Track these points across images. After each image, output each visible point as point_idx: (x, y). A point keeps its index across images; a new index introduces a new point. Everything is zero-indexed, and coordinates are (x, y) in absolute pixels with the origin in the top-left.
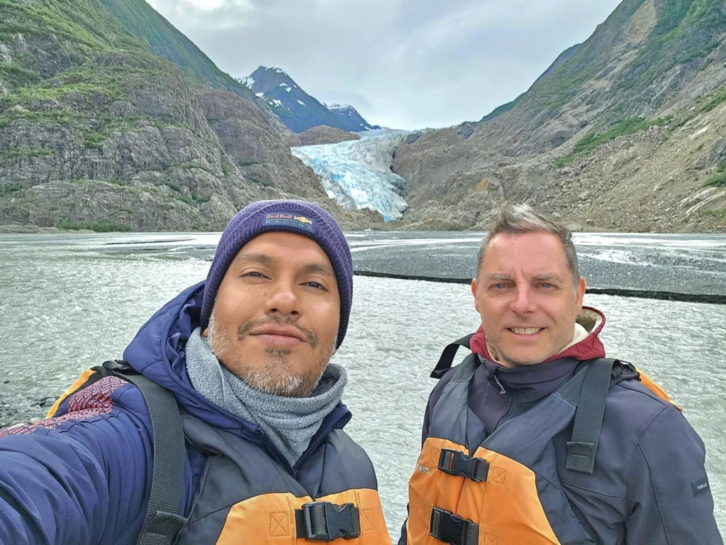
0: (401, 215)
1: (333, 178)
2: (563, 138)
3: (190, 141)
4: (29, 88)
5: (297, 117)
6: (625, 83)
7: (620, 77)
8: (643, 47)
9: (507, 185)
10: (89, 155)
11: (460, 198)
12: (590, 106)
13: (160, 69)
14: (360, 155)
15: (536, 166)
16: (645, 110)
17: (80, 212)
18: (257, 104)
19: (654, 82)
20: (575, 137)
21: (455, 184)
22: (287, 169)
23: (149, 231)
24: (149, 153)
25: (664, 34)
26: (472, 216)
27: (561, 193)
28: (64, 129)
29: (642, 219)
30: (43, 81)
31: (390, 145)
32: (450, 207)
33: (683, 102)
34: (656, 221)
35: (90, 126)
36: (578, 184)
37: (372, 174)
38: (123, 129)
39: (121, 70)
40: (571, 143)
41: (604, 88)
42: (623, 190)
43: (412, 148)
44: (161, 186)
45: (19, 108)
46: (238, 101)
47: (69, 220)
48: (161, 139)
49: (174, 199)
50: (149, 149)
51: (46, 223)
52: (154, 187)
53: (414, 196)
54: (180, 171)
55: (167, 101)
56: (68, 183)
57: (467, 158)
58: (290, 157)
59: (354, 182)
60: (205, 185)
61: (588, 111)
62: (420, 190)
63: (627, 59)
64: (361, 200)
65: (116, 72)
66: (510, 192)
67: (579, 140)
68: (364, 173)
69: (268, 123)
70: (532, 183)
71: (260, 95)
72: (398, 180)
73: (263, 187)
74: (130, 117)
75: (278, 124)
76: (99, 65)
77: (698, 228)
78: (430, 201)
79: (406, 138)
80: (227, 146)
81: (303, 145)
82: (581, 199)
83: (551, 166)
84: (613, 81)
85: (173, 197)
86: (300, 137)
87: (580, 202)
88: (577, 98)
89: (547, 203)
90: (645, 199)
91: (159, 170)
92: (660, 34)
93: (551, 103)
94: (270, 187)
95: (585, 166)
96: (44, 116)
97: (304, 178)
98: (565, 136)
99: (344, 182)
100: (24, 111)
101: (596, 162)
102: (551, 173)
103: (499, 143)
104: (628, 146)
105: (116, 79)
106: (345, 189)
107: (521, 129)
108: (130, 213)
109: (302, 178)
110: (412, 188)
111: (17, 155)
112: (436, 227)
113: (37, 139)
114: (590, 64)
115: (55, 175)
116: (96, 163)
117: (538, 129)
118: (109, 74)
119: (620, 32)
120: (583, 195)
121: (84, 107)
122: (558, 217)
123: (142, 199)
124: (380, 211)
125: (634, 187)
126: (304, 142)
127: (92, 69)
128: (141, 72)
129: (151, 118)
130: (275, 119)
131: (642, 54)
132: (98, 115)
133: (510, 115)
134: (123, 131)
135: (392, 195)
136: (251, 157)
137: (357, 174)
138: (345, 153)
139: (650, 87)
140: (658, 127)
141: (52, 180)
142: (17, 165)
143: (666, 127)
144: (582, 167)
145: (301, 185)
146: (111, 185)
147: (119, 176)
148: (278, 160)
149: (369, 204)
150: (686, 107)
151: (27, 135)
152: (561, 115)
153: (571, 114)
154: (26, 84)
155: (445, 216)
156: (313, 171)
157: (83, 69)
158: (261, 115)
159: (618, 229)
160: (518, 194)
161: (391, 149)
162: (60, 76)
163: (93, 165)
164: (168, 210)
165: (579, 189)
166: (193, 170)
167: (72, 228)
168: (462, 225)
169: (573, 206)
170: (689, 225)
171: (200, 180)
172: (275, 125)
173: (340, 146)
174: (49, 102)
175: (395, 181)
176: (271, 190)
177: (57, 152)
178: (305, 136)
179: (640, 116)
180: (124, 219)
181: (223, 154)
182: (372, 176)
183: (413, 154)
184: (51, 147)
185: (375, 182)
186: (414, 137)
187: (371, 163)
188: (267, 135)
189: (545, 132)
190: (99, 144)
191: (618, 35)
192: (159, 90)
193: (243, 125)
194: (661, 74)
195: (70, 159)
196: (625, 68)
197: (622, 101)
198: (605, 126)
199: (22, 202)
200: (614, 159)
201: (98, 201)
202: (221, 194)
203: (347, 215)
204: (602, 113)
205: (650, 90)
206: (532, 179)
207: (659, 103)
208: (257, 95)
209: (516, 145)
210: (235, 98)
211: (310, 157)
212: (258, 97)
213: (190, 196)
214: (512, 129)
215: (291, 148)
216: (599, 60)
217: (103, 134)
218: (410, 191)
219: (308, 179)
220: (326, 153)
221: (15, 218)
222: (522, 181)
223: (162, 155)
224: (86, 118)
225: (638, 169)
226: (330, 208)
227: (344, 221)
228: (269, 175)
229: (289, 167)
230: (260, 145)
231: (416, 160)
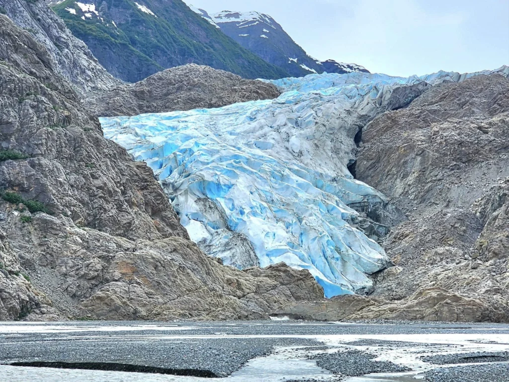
0: (369, 283)
1: (206, 192)
14: (275, 135)
22: (87, 172)
31: (349, 112)
37: (301, 180)
43: (402, 120)
58: (97, 142)
59: (256, 201)
62: (419, 220)
64: (270, 245)
68: (283, 177)
72: (366, 195)
73: (27, 213)
78: (441, 250)
79: (388, 96)
86: (134, 91)
94: (44, 215)
97: (129, 193)
99: (231, 200)
106: (234, 216)
109: (124, 193)
110: (401, 214)
124: (314, 272)
126: (146, 102)
130: (75, 50)
135: (349, 232)
136: (4, 144)
137: (265, 181)
145: (120, 208)
148: (67, 151)
149: (290, 254)
155: (471, 287)
156: (153, 175)
161: (351, 120)
173: (227, 114)
175: (357, 198)
176: (46, 221)
178: (145, 89)
182: (300, 185)
183: (405, 135)
185: (307, 201)
186: (408, 93)
187: (301, 153)
188: (45, 94)
203: (230, 283)
211: (152, 140)
218: (394, 223)
219: (139, 194)
220: (188, 132)
226: (189, 264)
227: (221, 296)
228: (43, 185)
229: (93, 166)
230: (26, 115)
231: (411, 148)
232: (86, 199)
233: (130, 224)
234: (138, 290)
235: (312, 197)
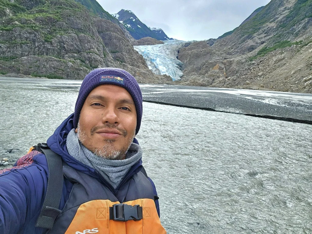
0: (180, 78)
1: (152, 61)
2: (253, 48)
3: (90, 41)
4: (21, 14)
5: (137, 32)
6: (283, 25)
7: (281, 22)
8: (292, 9)
9: (227, 67)
10: (46, 45)
11: (207, 72)
12: (266, 34)
13: (78, 8)
14: (164, 51)
15: (240, 60)
16: (291, 37)
17: (42, 70)
18: (120, 26)
19: (296, 25)
20: (258, 48)
21: (205, 66)
22: (131, 55)
23: (71, 79)
24: (72, 45)
25: (302, 4)
26: (211, 80)
27: (251, 73)
28: (36, 33)
29: (285, 86)
30: (27, 11)
31: (177, 47)
32: (202, 76)
33: (307, 35)
34: (291, 87)
35: (47, 32)
36: (258, 69)
37: (168, 59)
38: (61, 34)
39: (61, 8)
40: (257, 50)
41: (273, 27)
42: (278, 73)
43: (187, 49)
44: (77, 60)
45: (17, 22)
46: (111, 24)
47: (37, 73)
48: (78, 40)
49: (82, 66)
50: (72, 43)
51: (27, 73)
52: (74, 60)
53: (186, 70)
54: (85, 54)
55: (81, 23)
56: (37, 57)
57: (211, 55)
58: (133, 50)
59: (160, 63)
60: (96, 61)
61: (265, 37)
62: (189, 68)
63: (285, 14)
64: (163, 71)
65: (59, 9)
66: (228, 71)
67: (260, 49)
68: (165, 59)
69: (124, 35)
70: (238, 67)
71: (121, 22)
72: (180, 63)
73: (121, 63)
74: (65, 29)
75: (129, 35)
76: (52, 5)
77: (310, 91)
78: (193, 73)
79: (184, 44)
80: (106, 44)
81: (139, 45)
82: (259, 76)
83: (247, 60)
84: (277, 23)
85: (82, 65)
86: (138, 42)
87: (258, 77)
88: (261, 31)
89: (244, 76)
90: (287, 77)
91: (76, 53)
92: (300, 3)
93: (249, 32)
94: (124, 63)
95: (262, 61)
96: (27, 26)
97: (139, 60)
98: (254, 47)
99: (156, 62)
100: (18, 24)
101: (267, 60)
102: (247, 63)
103: (225, 49)
104: (282, 53)
105: (59, 12)
106: (156, 65)
107: (235, 43)
108: (63, 71)
109: (138, 60)
110: (186, 66)
111: (15, 43)
112: (195, 84)
113: (24, 37)
114: (268, 15)
115: (32, 53)
116: (49, 49)
117: (242, 43)
118: (56, 9)
119: (282, 2)
120: (260, 74)
121: (45, 23)
122: (248, 83)
123: (68, 65)
124: (171, 76)
125: (282, 72)
126: (140, 44)
127: (49, 7)
128: (70, 9)
129: (73, 30)
130: (127, 33)
131: (291, 12)
132: (50, 27)
133: (230, 37)
134: (61, 35)
135: (177, 69)
136: (116, 49)
137: (162, 59)
138: (157, 50)
139: (294, 27)
140: (296, 45)
141: (30, 55)
142: (15, 48)
143: (299, 46)
144: (261, 62)
145: (137, 63)
146: (55, 58)
147: (59, 55)
148: (128, 51)
149: (166, 73)
150: (308, 37)
151: (20, 35)
152: (253, 38)
153: (257, 38)
154: (20, 12)
155: (199, 80)
156: (143, 57)
157: (45, 6)
158: (121, 31)
159: (274, 90)
160: (232, 72)
161: (177, 49)
162: (35, 9)
163: (48, 49)
164: (79, 71)
165: (258, 71)
166: (91, 54)
167: (38, 76)
168: (206, 84)
169: (255, 79)
170: (305, 89)
171: (94, 58)
172: (127, 36)
173: (155, 47)
174: (29, 20)
175: (178, 63)
177: (32, 43)
178: (140, 41)
179: (288, 40)
180: (60, 74)
181: (104, 47)
182: (168, 60)
183: (187, 52)
184: (30, 40)
185: (169, 63)
186: (188, 44)
187: (168, 55)
188: (124, 40)
189: (245, 45)
190: (51, 40)
191: (281, 3)
192: (77, 18)
193: (113, 35)
194: (299, 22)
195: (38, 46)
196: (284, 18)
197: (281, 33)
198: (272, 44)
199: (17, 64)
200: (275, 59)
201: (50, 65)
202: (103, 65)
203: (156, 77)
204: (271, 38)
205: (293, 29)
206: (238, 65)
207: (297, 35)
208: (120, 22)
209: (232, 50)
210: (110, 23)
211: (142, 51)
212: (120, 23)
213: (89, 65)
214: (231, 43)
215: (134, 46)
216: (272, 14)
217: (53, 36)
218: (185, 68)
219: (141, 60)
221: (14, 71)
222: (234, 66)
223: (78, 46)
224: (45, 28)
225: (285, 64)
226: (150, 74)
227: (155, 80)
228: (124, 58)
229: (132, 54)
230: (120, 44)
231: (188, 54)
232: (131, 61)
233: (139, 66)
234: (141, 78)
235: (170, 63)
